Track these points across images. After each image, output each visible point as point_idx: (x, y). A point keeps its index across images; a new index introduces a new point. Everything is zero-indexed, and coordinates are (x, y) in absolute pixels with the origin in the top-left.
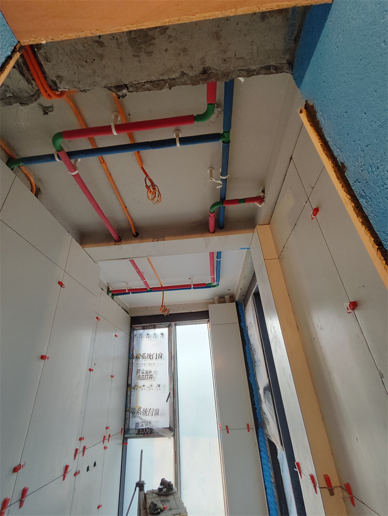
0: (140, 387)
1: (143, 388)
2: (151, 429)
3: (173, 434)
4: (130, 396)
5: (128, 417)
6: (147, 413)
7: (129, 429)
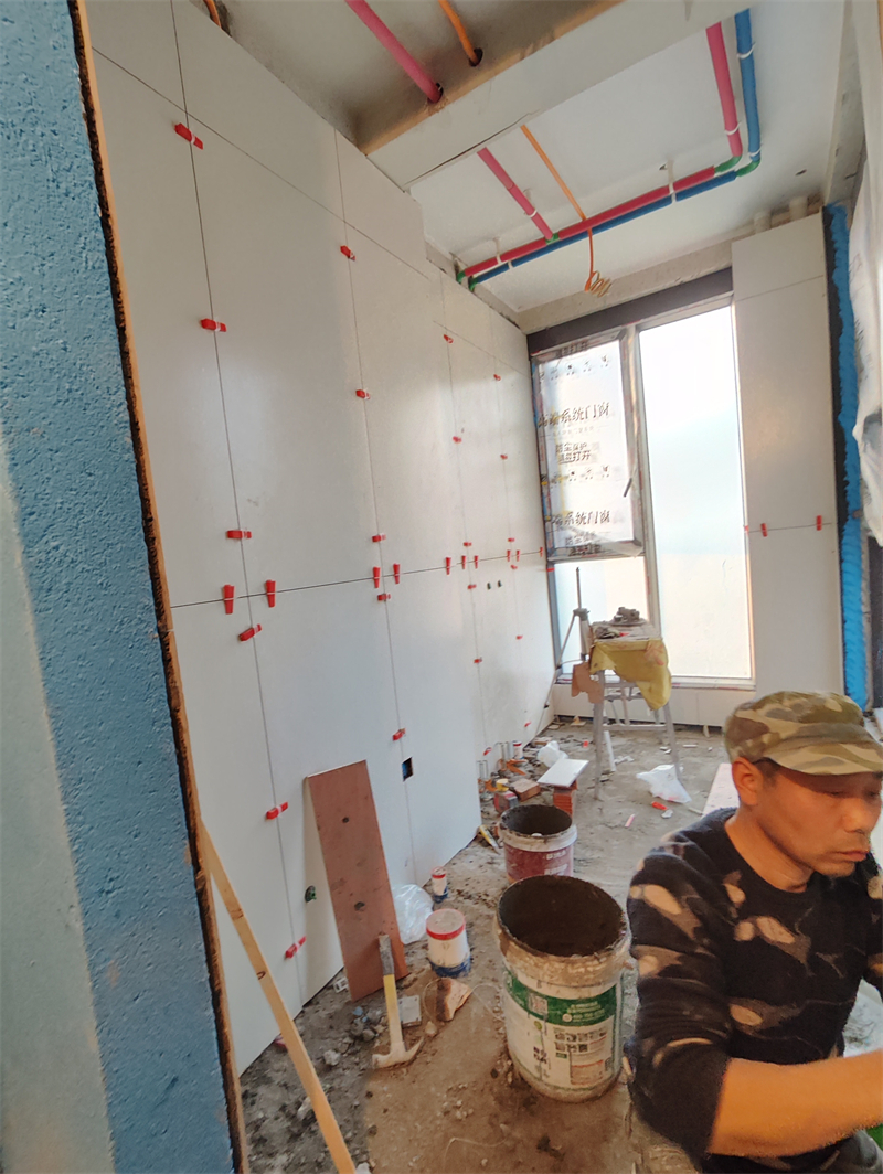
0: (567, 477)
1: (573, 477)
2: (596, 546)
3: (641, 550)
4: (549, 494)
5: (549, 530)
6: (586, 520)
7: (554, 550)
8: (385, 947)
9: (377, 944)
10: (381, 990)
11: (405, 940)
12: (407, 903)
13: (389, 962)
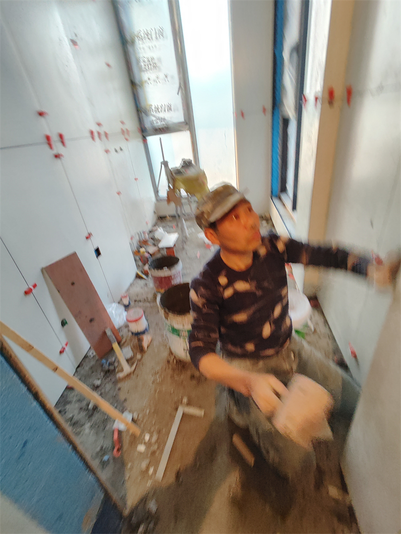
0: (146, 82)
1: (149, 82)
2: (167, 125)
3: (188, 127)
5: (141, 117)
6: (160, 110)
7: (145, 128)
8: (109, 333)
9: (105, 333)
10: (112, 349)
11: (117, 327)
12: (113, 312)
13: (112, 338)
